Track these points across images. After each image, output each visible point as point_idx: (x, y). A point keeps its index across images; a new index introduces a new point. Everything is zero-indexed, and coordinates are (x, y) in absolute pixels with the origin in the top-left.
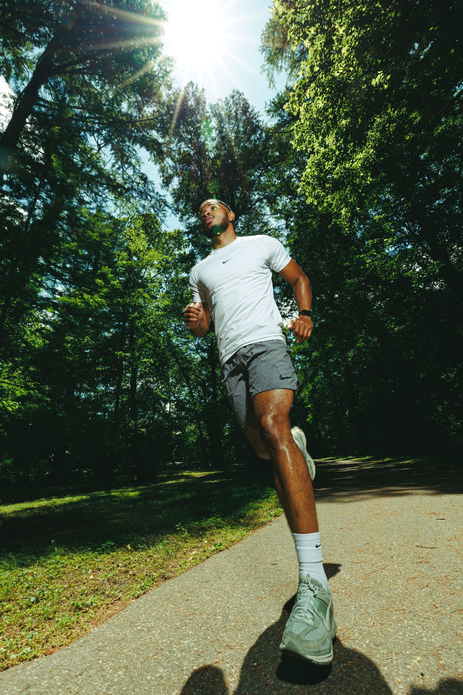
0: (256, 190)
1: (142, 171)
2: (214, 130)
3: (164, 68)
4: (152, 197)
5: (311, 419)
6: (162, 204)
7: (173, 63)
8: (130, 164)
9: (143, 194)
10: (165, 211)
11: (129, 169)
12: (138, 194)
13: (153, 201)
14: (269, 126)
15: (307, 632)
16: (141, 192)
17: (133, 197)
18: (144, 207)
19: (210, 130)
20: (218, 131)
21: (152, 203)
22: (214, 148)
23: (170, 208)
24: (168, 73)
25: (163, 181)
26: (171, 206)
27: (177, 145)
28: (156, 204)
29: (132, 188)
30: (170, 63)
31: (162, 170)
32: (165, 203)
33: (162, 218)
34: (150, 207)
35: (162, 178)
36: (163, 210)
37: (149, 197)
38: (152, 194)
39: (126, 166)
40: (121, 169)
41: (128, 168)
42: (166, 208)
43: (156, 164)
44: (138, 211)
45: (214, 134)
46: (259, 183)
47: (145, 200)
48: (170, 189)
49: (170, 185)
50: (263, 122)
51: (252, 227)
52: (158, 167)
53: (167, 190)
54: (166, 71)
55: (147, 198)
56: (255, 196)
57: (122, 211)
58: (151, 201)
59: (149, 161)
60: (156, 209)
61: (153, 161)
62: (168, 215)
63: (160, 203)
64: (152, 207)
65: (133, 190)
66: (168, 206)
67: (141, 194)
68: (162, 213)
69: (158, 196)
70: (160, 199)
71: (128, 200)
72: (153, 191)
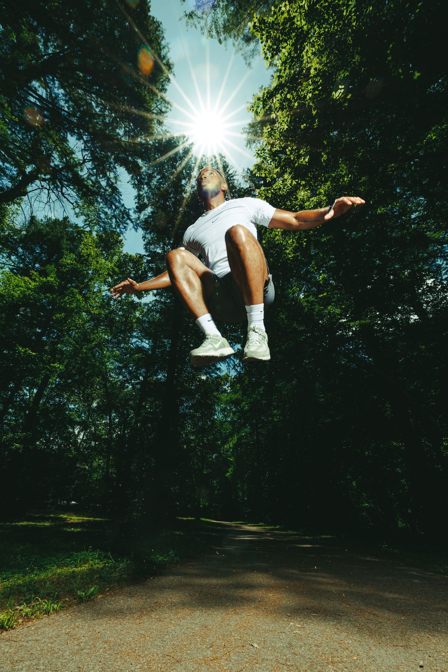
1: (117, 186)
3: (159, 106)
4: (117, 207)
5: (231, 475)
6: (125, 216)
7: (169, 106)
8: (106, 176)
9: (108, 203)
10: (127, 224)
11: (103, 179)
12: (103, 200)
13: (117, 212)
15: (258, 349)
16: (106, 199)
17: (97, 201)
18: (106, 213)
21: (115, 213)
22: (190, 193)
23: (132, 222)
24: (163, 112)
25: (137, 207)
26: (133, 220)
28: (119, 215)
29: (98, 193)
30: (166, 105)
31: (139, 197)
32: (128, 215)
33: (122, 230)
35: (137, 204)
36: (125, 223)
37: (114, 207)
38: (117, 204)
39: (101, 176)
40: (95, 177)
41: (103, 177)
42: (128, 221)
43: (134, 188)
47: (109, 208)
49: (142, 212)
52: (136, 192)
54: (161, 110)
55: (111, 207)
58: (114, 211)
59: (128, 182)
60: (118, 220)
61: (132, 184)
62: (128, 228)
63: (123, 215)
64: (114, 216)
65: (99, 195)
66: (130, 220)
67: (106, 201)
68: (123, 225)
69: (123, 208)
70: (124, 211)
71: (91, 203)
72: (119, 202)
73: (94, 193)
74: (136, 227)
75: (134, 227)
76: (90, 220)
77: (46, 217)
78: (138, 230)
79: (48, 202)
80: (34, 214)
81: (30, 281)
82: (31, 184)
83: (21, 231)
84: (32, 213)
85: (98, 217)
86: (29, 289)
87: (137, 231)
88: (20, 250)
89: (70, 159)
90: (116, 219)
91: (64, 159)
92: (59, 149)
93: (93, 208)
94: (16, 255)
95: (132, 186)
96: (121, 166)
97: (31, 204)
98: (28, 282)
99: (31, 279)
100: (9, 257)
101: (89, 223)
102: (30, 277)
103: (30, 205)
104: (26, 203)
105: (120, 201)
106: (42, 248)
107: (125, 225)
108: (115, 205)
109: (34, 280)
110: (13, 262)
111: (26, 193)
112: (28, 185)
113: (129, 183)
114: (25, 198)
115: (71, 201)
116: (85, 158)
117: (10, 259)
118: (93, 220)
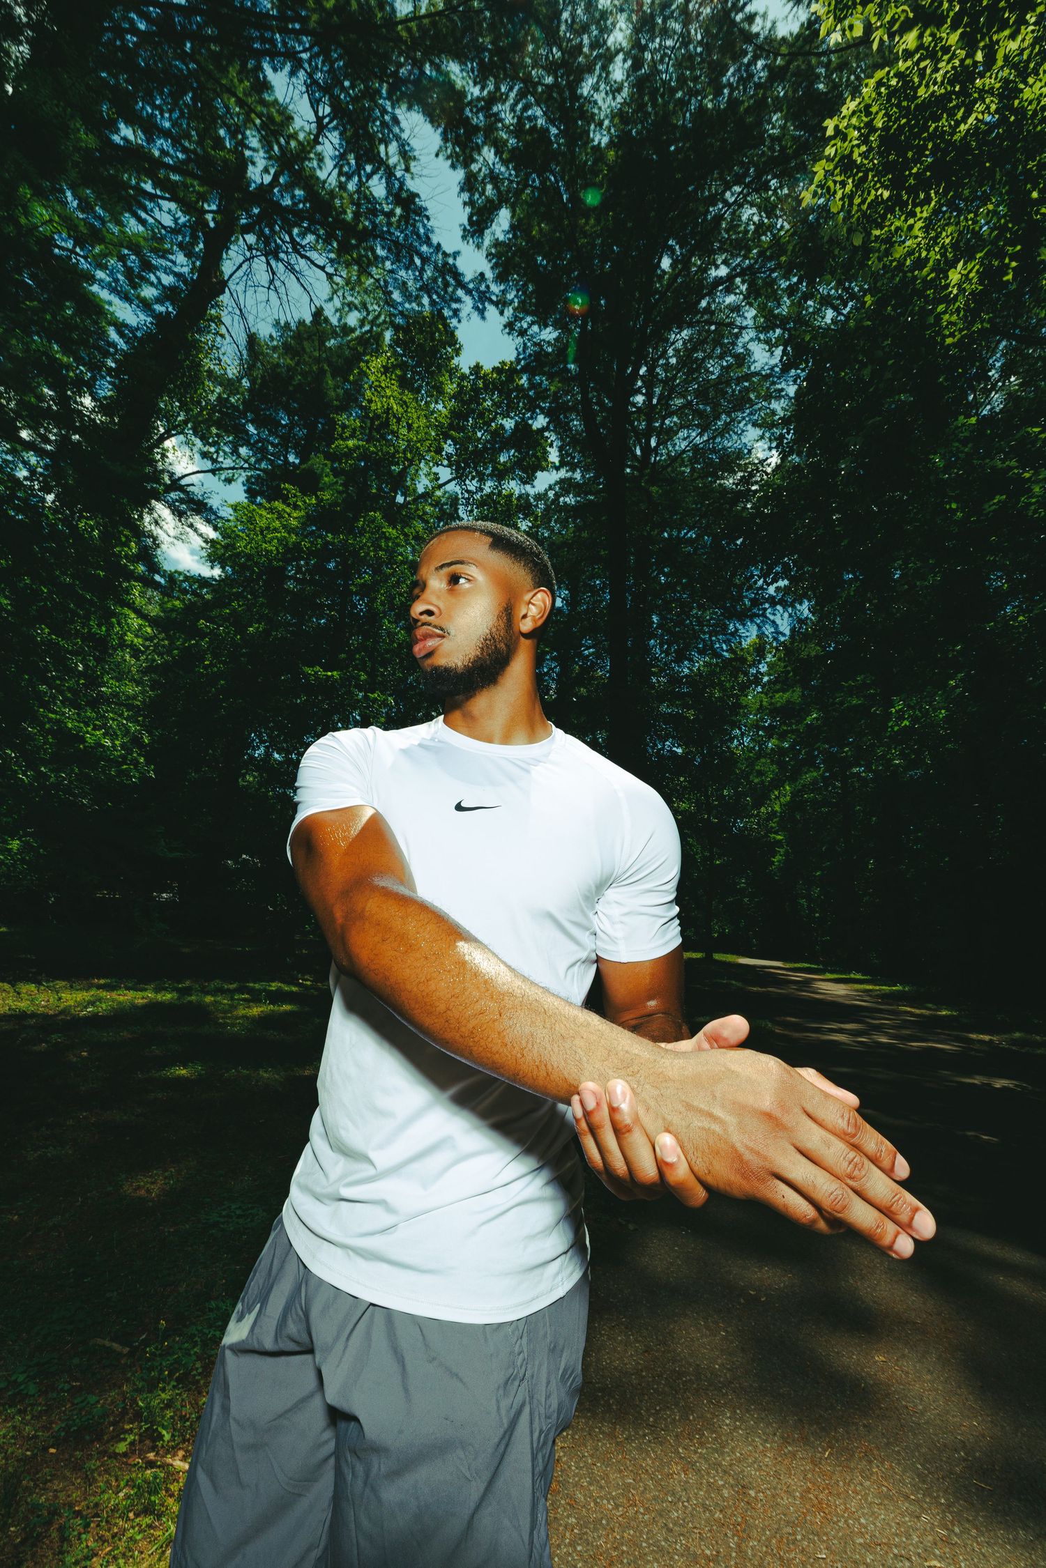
0: (722, 250)
1: (411, 185)
2: (621, 56)
4: (425, 260)
6: (452, 282)
8: (381, 164)
9: (403, 252)
10: (458, 300)
11: (376, 178)
12: (389, 250)
13: (429, 272)
14: (783, 31)
16: (396, 243)
18: (403, 287)
19: (609, 58)
20: (629, 62)
21: (425, 277)
22: (613, 116)
23: (469, 292)
25: (470, 219)
26: (471, 286)
27: (513, 110)
28: (435, 280)
29: (374, 233)
31: (470, 184)
32: (456, 274)
34: (421, 289)
35: (468, 210)
36: (452, 300)
37: (418, 262)
38: (424, 248)
39: (369, 168)
40: (356, 179)
41: (374, 172)
42: (460, 293)
43: (453, 166)
44: (390, 302)
45: (618, 71)
46: (732, 227)
47: (407, 269)
48: (487, 241)
49: (487, 232)
50: (764, 16)
51: (699, 367)
52: (460, 174)
53: (478, 247)
55: (412, 262)
56: (717, 267)
57: (349, 299)
58: (422, 270)
59: (437, 155)
60: (435, 297)
61: (448, 158)
62: (463, 314)
63: (444, 279)
64: (426, 289)
65: (376, 237)
66: (463, 286)
67: (396, 248)
68: (449, 307)
69: (440, 256)
70: (445, 264)
71: (365, 267)
72: (428, 241)
73: (366, 235)
74: (481, 307)
75: (476, 308)
76: (370, 318)
77: (277, 323)
78: (486, 314)
79: (272, 282)
80: (253, 330)
81: (288, 510)
82: (227, 254)
83: (239, 380)
84: (247, 329)
85: (387, 303)
86: (290, 530)
87: (483, 318)
88: (251, 429)
89: (288, 143)
90: (430, 297)
91: (276, 148)
92: (258, 121)
93: (372, 280)
94: (247, 443)
95: (449, 162)
96: (410, 108)
97: (241, 310)
98: (285, 512)
99: (288, 505)
100: (235, 452)
101: (372, 328)
102: (285, 500)
103: (238, 312)
104: (230, 309)
105: (428, 238)
106: (290, 413)
107: (454, 306)
108: (420, 255)
109: (296, 507)
110: (246, 461)
111: (222, 286)
112: (220, 258)
113: (441, 157)
114: (225, 298)
115: (318, 262)
116: (320, 114)
117: (239, 456)
118: (379, 315)
